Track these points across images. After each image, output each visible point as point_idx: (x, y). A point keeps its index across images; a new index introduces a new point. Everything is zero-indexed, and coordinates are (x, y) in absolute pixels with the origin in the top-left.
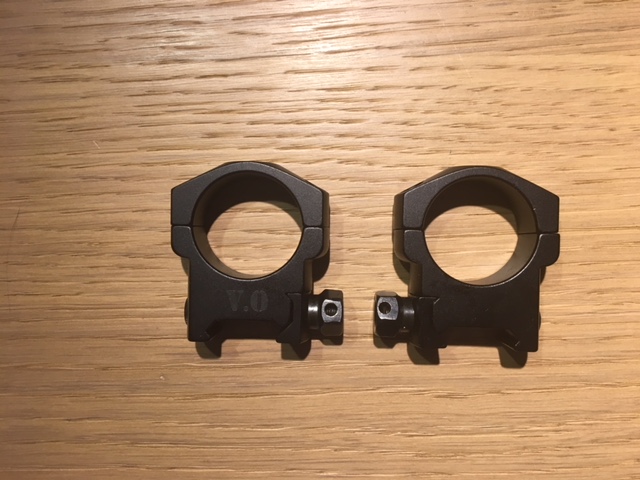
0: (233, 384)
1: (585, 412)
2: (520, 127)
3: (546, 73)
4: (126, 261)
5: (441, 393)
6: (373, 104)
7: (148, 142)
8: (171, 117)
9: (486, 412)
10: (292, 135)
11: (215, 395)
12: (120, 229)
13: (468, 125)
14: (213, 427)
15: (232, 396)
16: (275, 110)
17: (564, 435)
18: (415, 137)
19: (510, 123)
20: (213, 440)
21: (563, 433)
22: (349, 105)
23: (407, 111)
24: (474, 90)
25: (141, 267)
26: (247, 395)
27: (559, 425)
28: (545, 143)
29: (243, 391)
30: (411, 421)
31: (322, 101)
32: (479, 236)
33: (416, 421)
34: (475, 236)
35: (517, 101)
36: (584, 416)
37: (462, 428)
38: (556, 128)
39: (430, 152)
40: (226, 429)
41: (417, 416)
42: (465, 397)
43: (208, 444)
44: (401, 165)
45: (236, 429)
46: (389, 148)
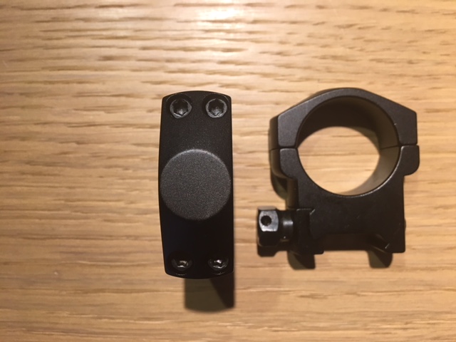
0: (119, 281)
1: (429, 312)
2: (379, 61)
3: (402, 15)
4: (28, 168)
5: (304, 293)
6: (252, 36)
7: (50, 63)
8: (71, 41)
9: (343, 311)
10: (179, 60)
11: (102, 291)
12: (23, 139)
13: (335, 57)
14: (101, 318)
15: (118, 291)
16: (165, 38)
17: (410, 333)
18: (288, 66)
19: (371, 57)
20: (101, 331)
21: (410, 331)
22: (232, 36)
23: (282, 43)
24: (340, 27)
25: (40, 174)
26: (132, 291)
27: (407, 323)
28: (401, 76)
29: (128, 287)
30: (277, 318)
31: (207, 31)
32: (341, 155)
33: (281, 318)
34: (338, 155)
35: (377, 37)
36: (428, 316)
37: (322, 325)
38: (410, 62)
39: (301, 80)
40: (112, 321)
41: (282, 313)
42: (325, 297)
43: (95, 333)
44: (275, 91)
45: (121, 321)
46: (265, 75)
